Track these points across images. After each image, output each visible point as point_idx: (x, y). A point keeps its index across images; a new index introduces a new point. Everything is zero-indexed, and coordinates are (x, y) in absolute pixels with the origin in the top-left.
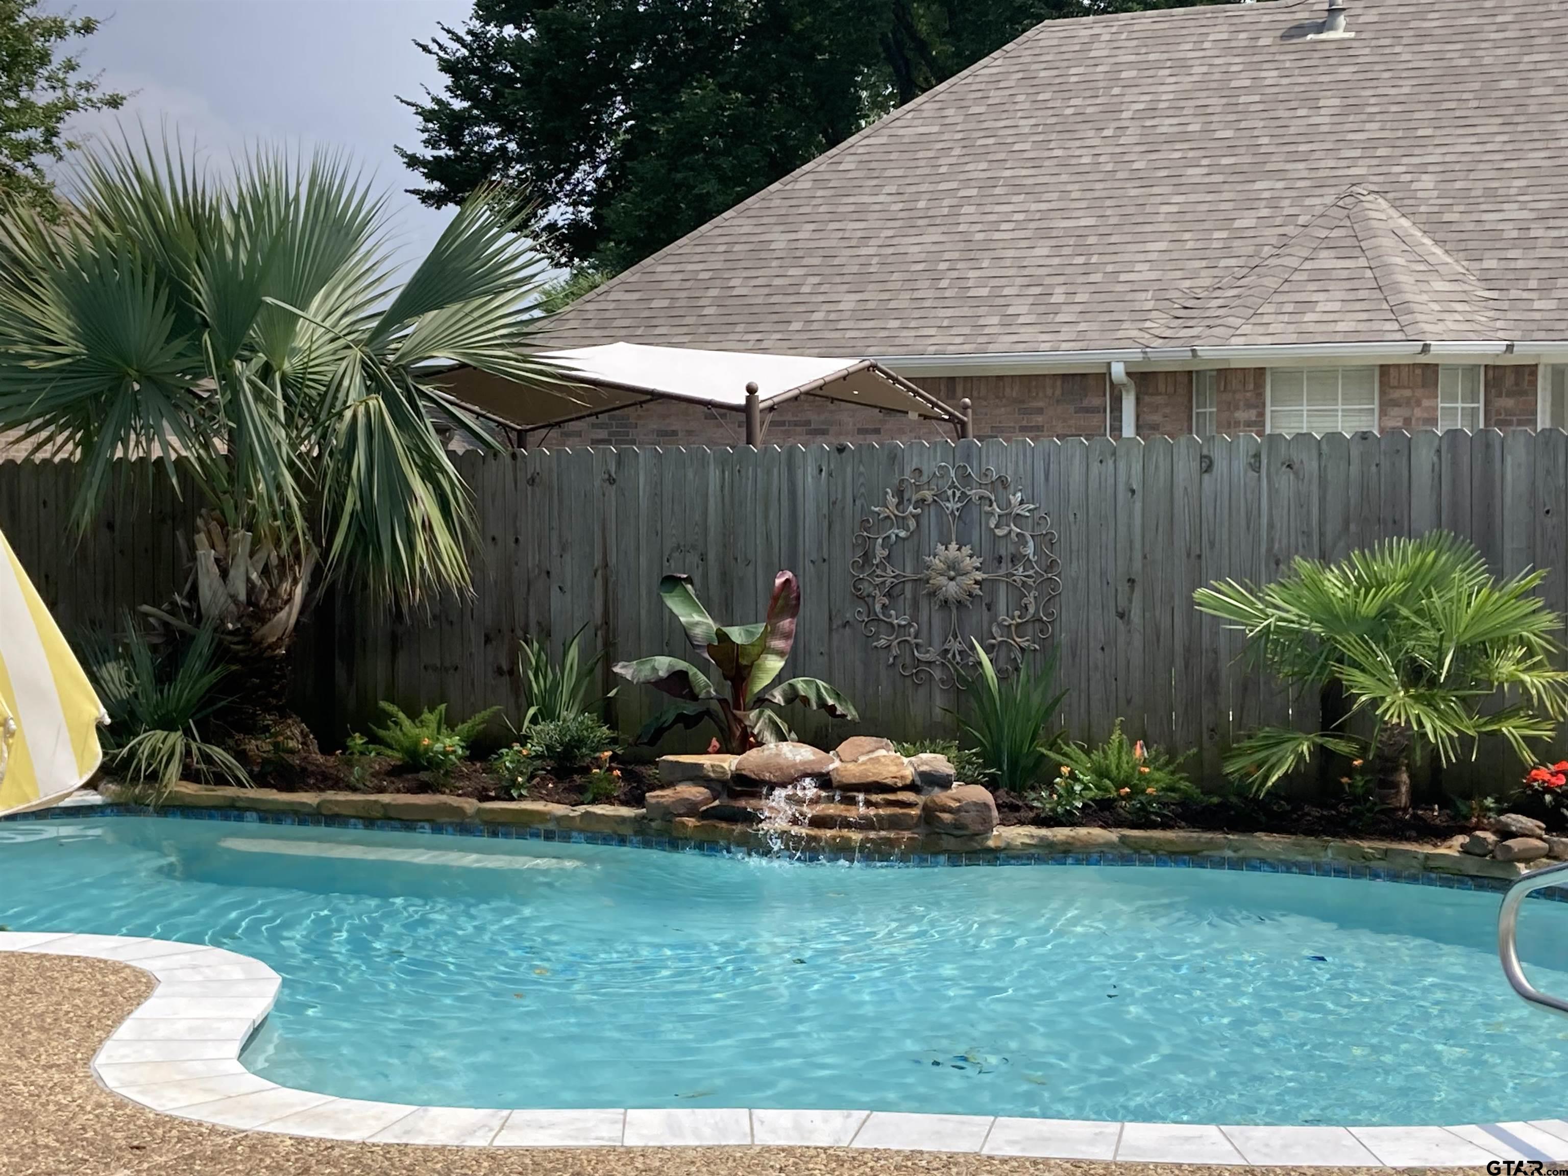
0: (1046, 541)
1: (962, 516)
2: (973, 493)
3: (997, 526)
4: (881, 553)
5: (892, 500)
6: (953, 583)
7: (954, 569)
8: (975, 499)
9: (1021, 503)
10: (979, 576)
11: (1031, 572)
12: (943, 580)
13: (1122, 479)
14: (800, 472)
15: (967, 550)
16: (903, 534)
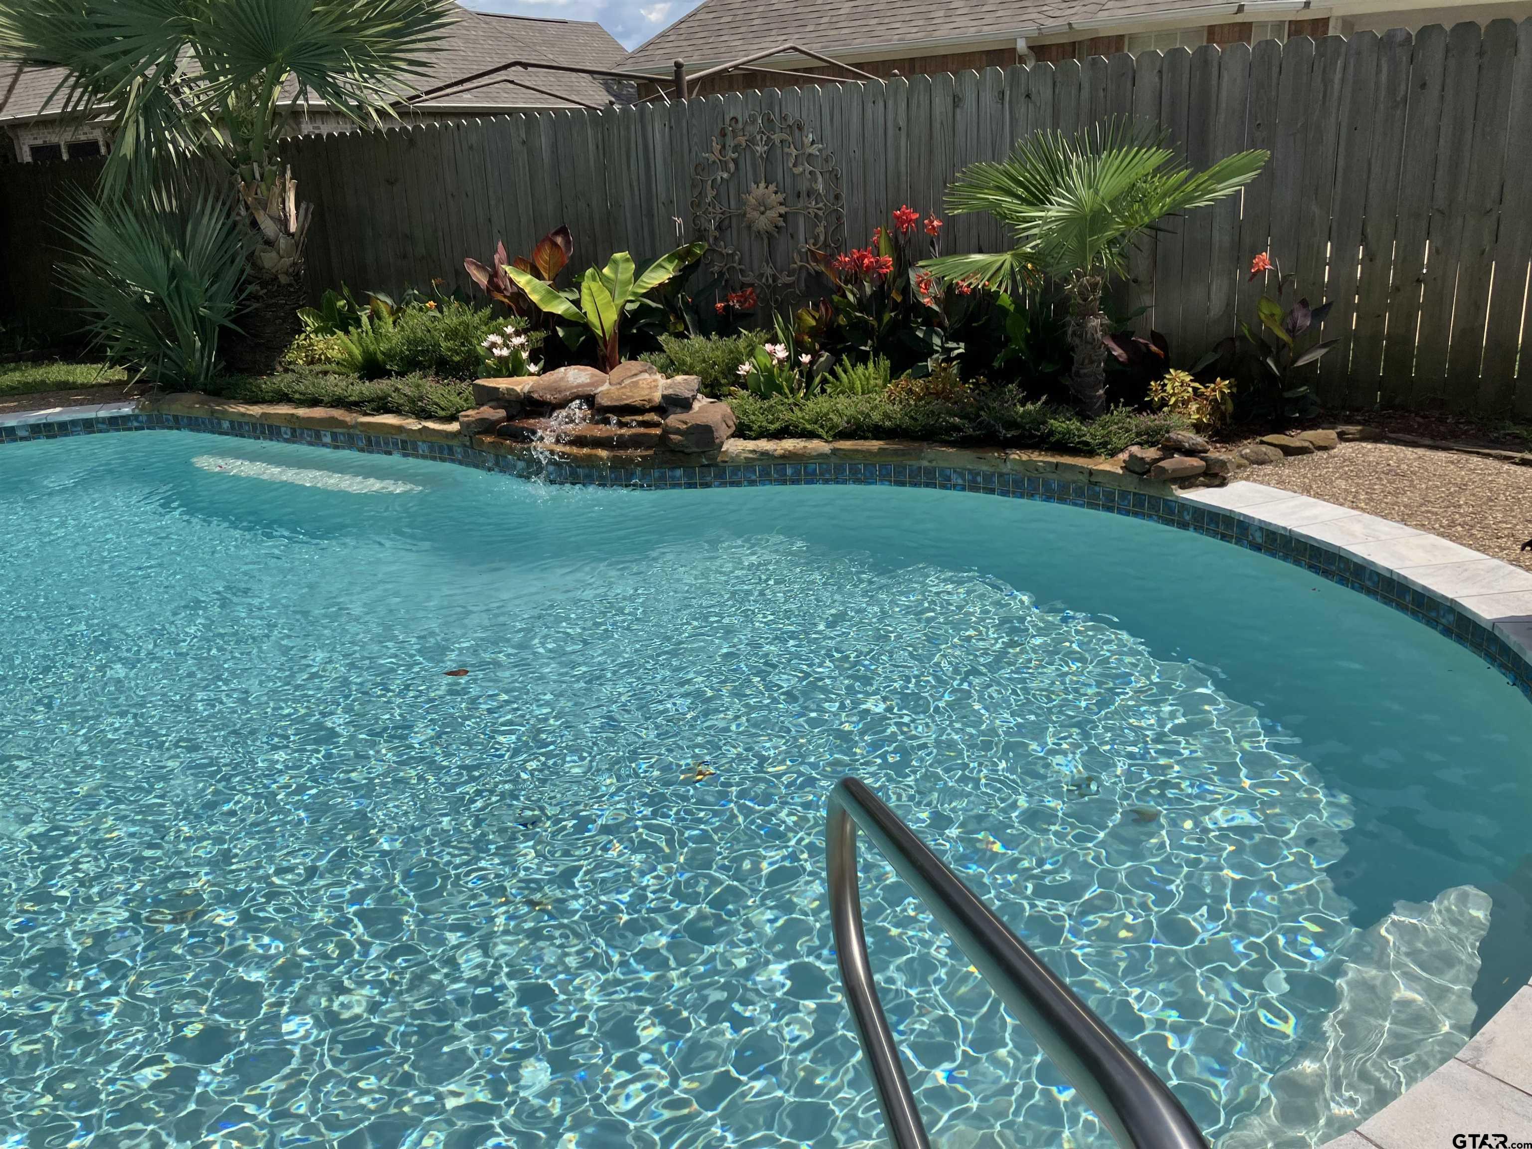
0: (834, 177)
1: (769, 157)
2: (776, 137)
3: (795, 165)
4: (710, 194)
5: (717, 147)
6: (762, 218)
7: (763, 206)
8: (777, 142)
9: (813, 143)
10: (783, 210)
11: (821, 205)
12: (756, 214)
13: (890, 117)
14: (650, 128)
15: (772, 187)
16: (725, 175)
